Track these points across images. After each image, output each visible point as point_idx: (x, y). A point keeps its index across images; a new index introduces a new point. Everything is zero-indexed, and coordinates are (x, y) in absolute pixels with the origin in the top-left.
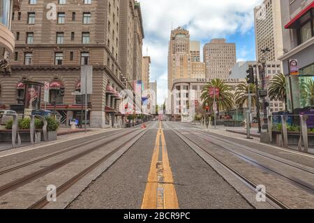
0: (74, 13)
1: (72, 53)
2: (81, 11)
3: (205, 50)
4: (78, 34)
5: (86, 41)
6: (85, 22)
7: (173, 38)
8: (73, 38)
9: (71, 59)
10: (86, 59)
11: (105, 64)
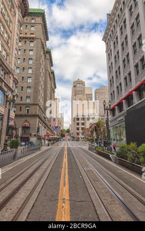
0: (22, 87)
1: (21, 107)
2: (26, 86)
3: (96, 93)
4: (24, 98)
5: (28, 101)
6: (28, 92)
7: (75, 86)
8: (21, 99)
9: (20, 111)
10: (28, 110)
11: (38, 113)
